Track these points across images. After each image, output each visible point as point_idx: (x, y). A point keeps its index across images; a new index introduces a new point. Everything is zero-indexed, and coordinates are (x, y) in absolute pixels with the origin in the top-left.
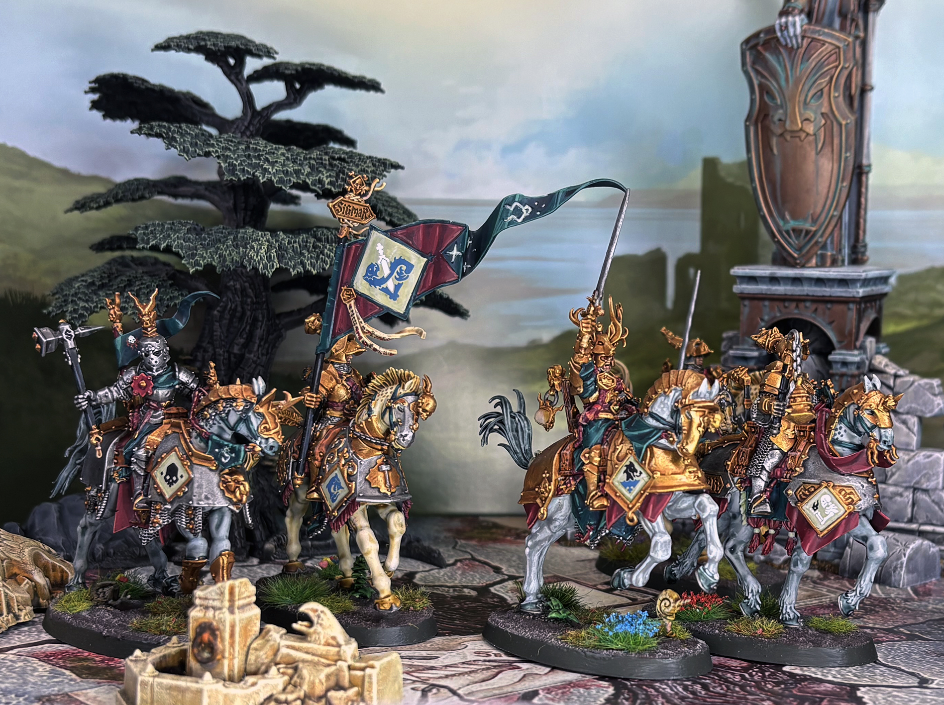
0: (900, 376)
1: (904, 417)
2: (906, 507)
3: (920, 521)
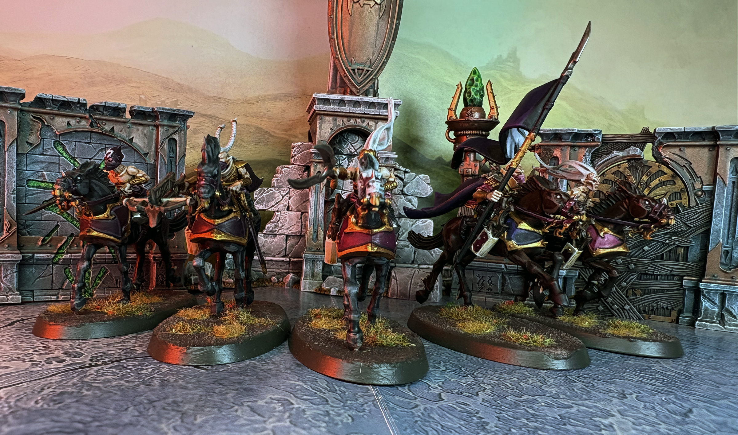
0: (407, 172)
1: (410, 197)
2: (411, 255)
3: (419, 262)
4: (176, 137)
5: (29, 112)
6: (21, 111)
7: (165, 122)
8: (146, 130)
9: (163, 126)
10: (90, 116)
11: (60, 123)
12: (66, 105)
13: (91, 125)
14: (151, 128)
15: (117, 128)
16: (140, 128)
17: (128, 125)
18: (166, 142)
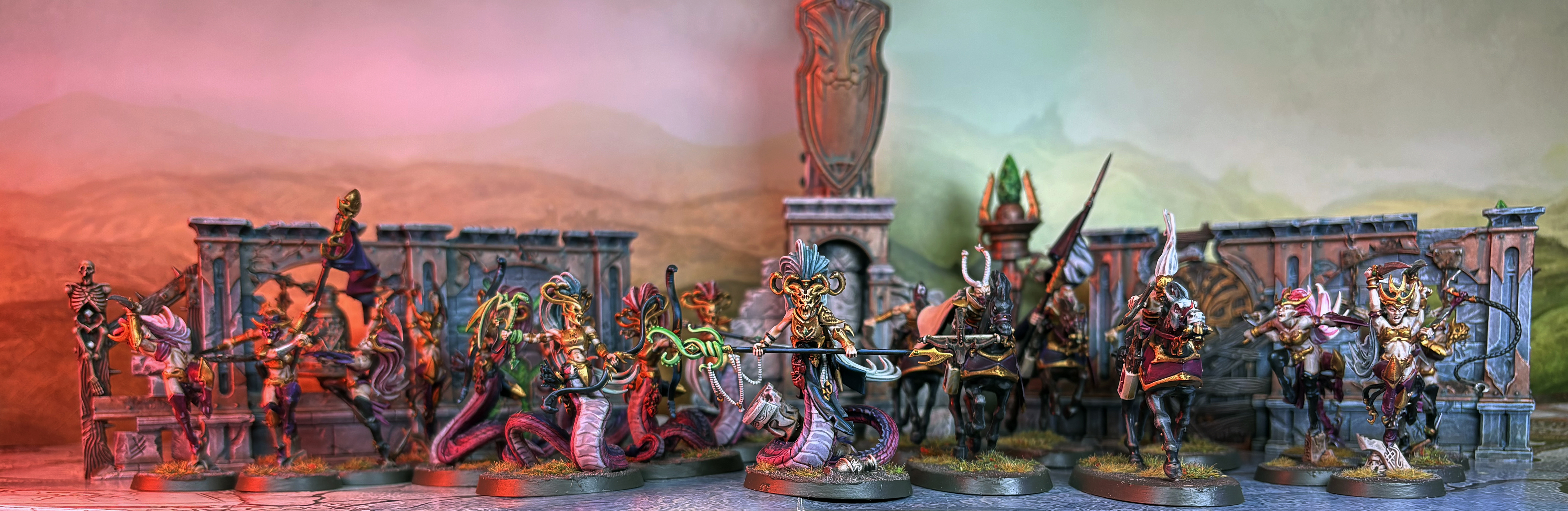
4: (618, 264)
5: (456, 249)
6: (448, 249)
7: (604, 247)
8: (583, 258)
9: (602, 252)
10: (521, 248)
11: (488, 259)
12: (493, 237)
13: (522, 258)
14: (588, 256)
15: (550, 258)
16: (576, 257)
17: (562, 255)
18: (607, 272)
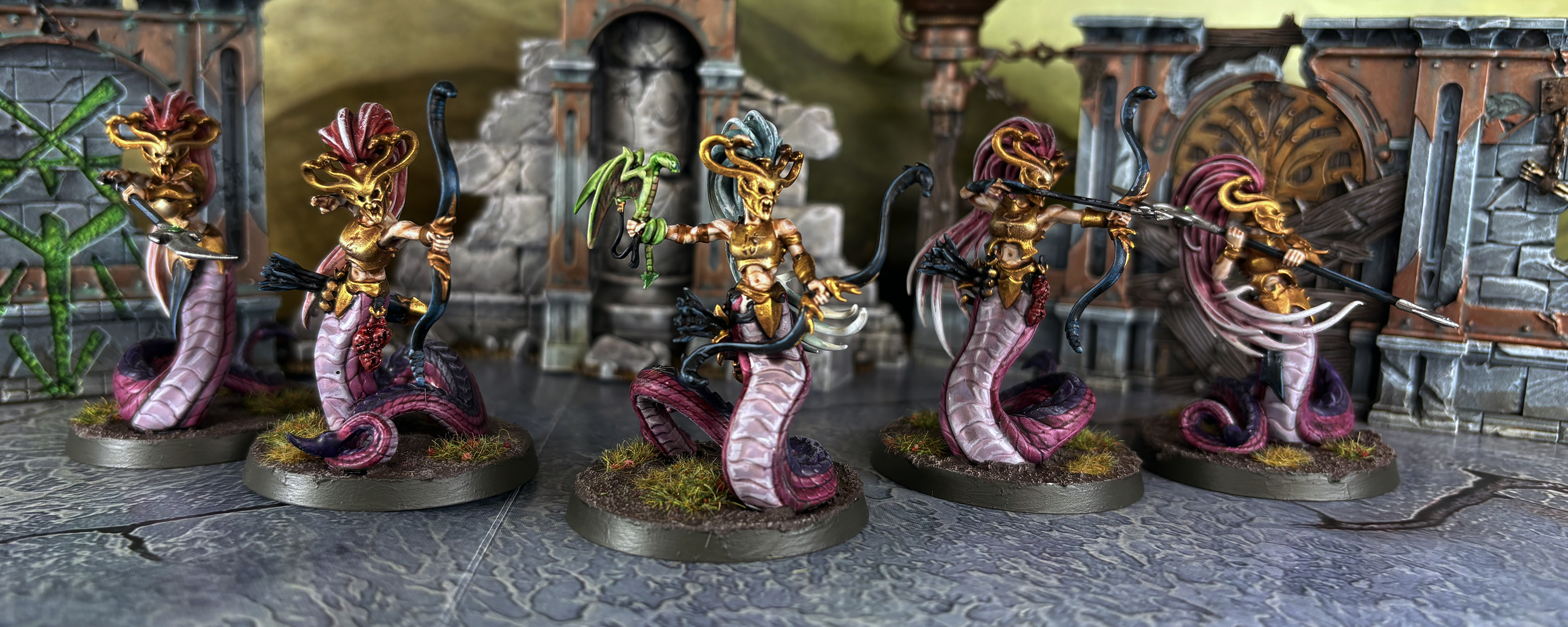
4: (236, 44)
7: (210, 14)
8: (170, 32)
9: (204, 22)
10: (40, 10)
13: (45, 29)
14: (181, 26)
15: (104, 31)
16: (157, 29)
17: (127, 25)
18: (215, 57)
